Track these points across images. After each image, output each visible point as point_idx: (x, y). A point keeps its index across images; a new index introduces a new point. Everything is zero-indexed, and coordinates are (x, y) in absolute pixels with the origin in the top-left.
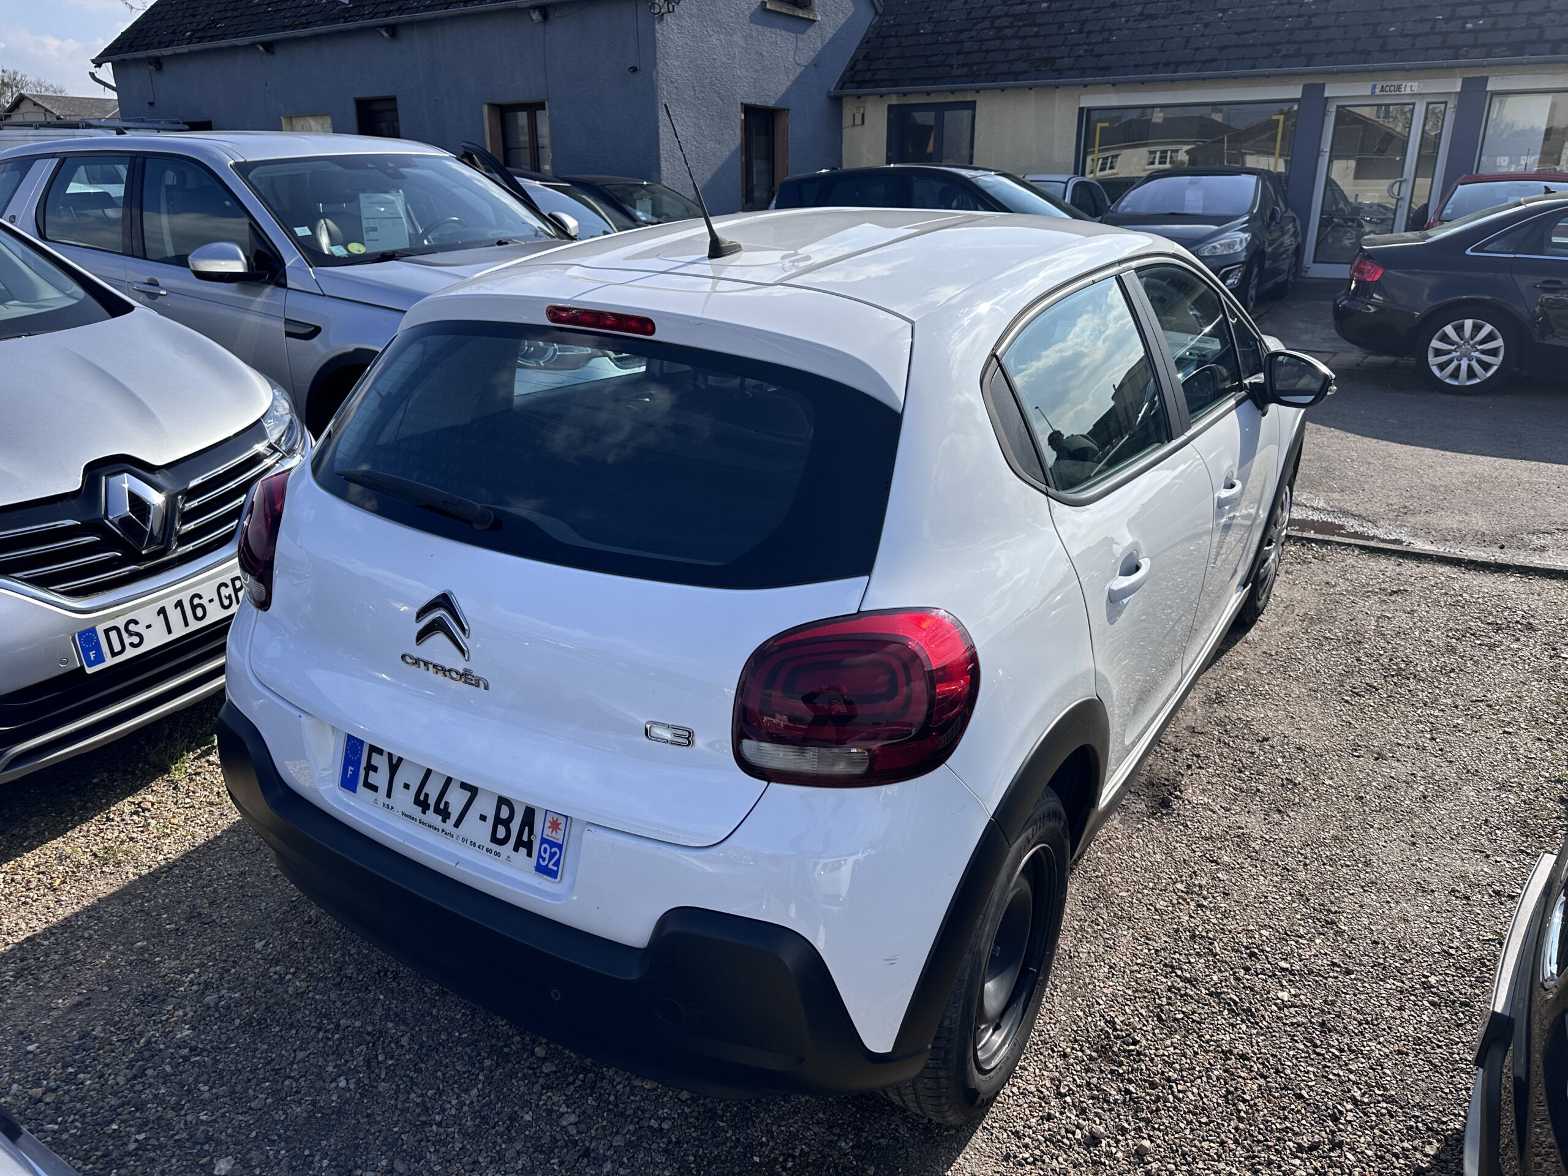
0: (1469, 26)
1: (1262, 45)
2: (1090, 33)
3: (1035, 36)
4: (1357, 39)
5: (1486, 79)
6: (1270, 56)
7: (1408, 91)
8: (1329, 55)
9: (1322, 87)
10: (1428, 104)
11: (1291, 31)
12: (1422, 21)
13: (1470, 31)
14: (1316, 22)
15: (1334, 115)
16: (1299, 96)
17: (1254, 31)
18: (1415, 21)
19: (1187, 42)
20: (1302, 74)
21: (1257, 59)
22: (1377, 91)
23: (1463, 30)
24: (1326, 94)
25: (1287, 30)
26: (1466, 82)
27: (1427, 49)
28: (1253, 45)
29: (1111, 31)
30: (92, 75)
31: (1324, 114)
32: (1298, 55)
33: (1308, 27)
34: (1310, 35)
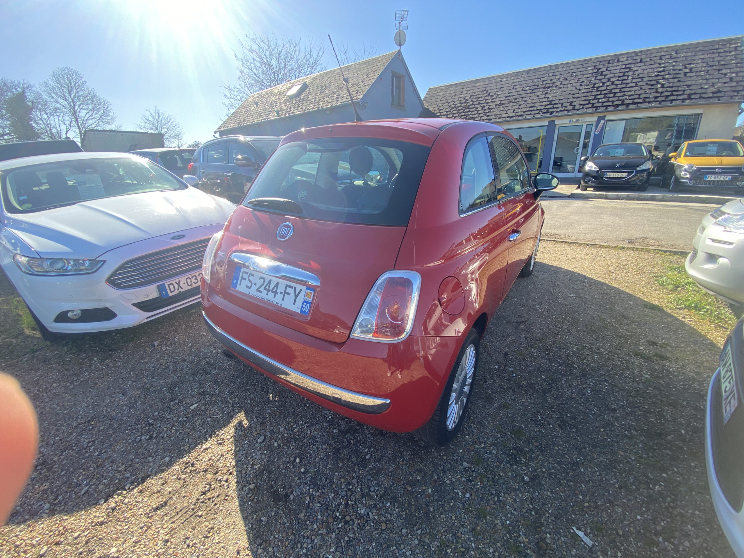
0: (600, 101)
1: (537, 110)
2: (485, 110)
3: (469, 111)
4: (565, 107)
5: (605, 116)
6: (539, 113)
7: (581, 121)
8: (557, 112)
9: (554, 121)
10: (587, 125)
11: (546, 105)
12: (586, 100)
14: (553, 102)
15: (557, 129)
16: (547, 124)
17: (534, 106)
18: (583, 101)
19: (514, 111)
20: (548, 117)
21: (535, 114)
22: (571, 122)
23: (598, 103)
24: (556, 124)
25: (544, 105)
26: (599, 117)
27: (587, 108)
28: (534, 110)
29: (491, 109)
30: (214, 136)
31: (555, 129)
32: (547, 112)
33: (551, 104)
34: (551, 106)
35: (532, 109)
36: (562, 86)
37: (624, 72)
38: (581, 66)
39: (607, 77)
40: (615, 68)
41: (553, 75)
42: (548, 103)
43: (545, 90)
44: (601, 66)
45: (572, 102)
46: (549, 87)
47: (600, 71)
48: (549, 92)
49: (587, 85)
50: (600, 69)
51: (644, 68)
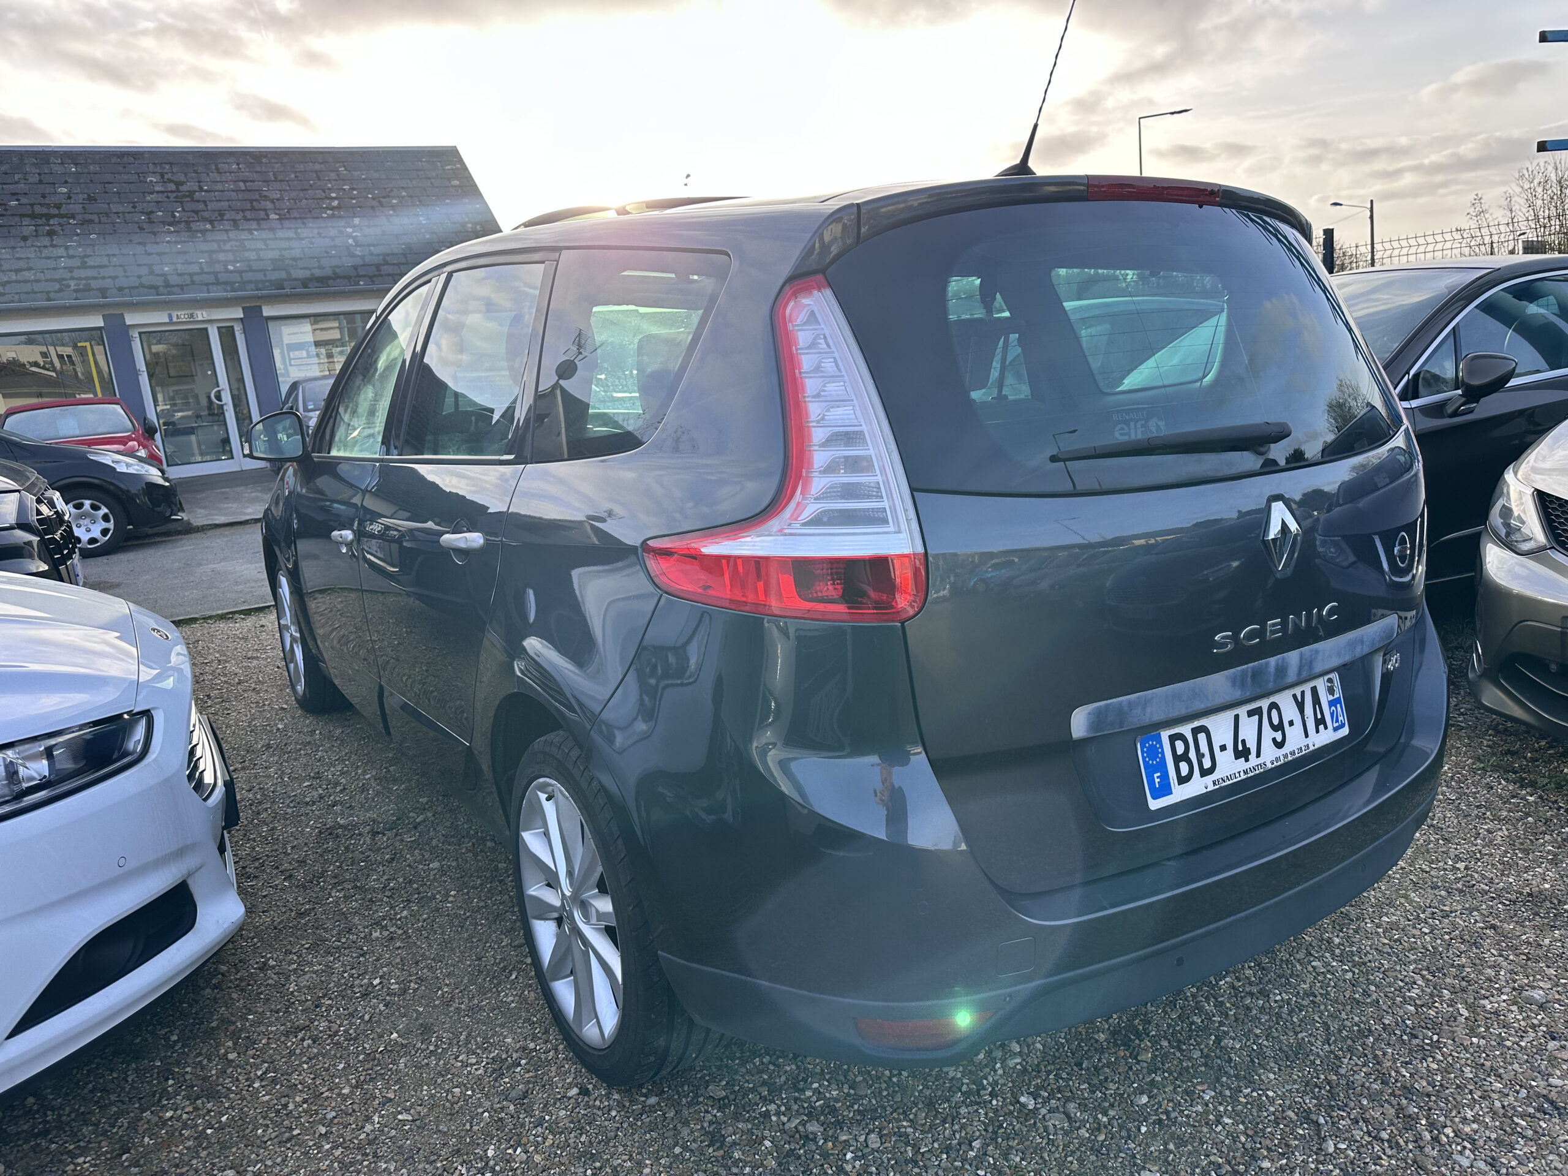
0: (231, 268)
1: (46, 281)
4: (139, 277)
5: (260, 307)
6: (60, 291)
7: (200, 318)
8: (121, 289)
9: (122, 317)
10: (218, 328)
11: (71, 269)
12: (189, 263)
13: (231, 272)
15: (138, 340)
16: (102, 324)
17: (30, 269)
18: (183, 264)
20: (99, 306)
21: (48, 293)
22: (175, 319)
23: (227, 271)
24: (128, 323)
25: (65, 268)
26: (245, 310)
27: (207, 285)
28: (38, 281)
31: (129, 341)
32: (88, 289)
33: (84, 266)
34: (90, 273)
35: (29, 275)
36: (95, 218)
37: (251, 201)
38: (121, 169)
39: (211, 206)
40: (219, 187)
41: (41, 182)
42: (76, 262)
43: (40, 222)
44: (182, 178)
45: (150, 266)
46: (49, 217)
47: (183, 188)
48: (57, 228)
49: (170, 224)
50: (181, 183)
51: (293, 194)
